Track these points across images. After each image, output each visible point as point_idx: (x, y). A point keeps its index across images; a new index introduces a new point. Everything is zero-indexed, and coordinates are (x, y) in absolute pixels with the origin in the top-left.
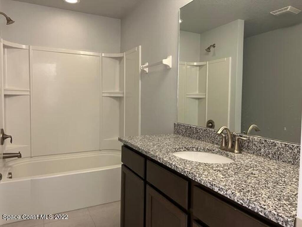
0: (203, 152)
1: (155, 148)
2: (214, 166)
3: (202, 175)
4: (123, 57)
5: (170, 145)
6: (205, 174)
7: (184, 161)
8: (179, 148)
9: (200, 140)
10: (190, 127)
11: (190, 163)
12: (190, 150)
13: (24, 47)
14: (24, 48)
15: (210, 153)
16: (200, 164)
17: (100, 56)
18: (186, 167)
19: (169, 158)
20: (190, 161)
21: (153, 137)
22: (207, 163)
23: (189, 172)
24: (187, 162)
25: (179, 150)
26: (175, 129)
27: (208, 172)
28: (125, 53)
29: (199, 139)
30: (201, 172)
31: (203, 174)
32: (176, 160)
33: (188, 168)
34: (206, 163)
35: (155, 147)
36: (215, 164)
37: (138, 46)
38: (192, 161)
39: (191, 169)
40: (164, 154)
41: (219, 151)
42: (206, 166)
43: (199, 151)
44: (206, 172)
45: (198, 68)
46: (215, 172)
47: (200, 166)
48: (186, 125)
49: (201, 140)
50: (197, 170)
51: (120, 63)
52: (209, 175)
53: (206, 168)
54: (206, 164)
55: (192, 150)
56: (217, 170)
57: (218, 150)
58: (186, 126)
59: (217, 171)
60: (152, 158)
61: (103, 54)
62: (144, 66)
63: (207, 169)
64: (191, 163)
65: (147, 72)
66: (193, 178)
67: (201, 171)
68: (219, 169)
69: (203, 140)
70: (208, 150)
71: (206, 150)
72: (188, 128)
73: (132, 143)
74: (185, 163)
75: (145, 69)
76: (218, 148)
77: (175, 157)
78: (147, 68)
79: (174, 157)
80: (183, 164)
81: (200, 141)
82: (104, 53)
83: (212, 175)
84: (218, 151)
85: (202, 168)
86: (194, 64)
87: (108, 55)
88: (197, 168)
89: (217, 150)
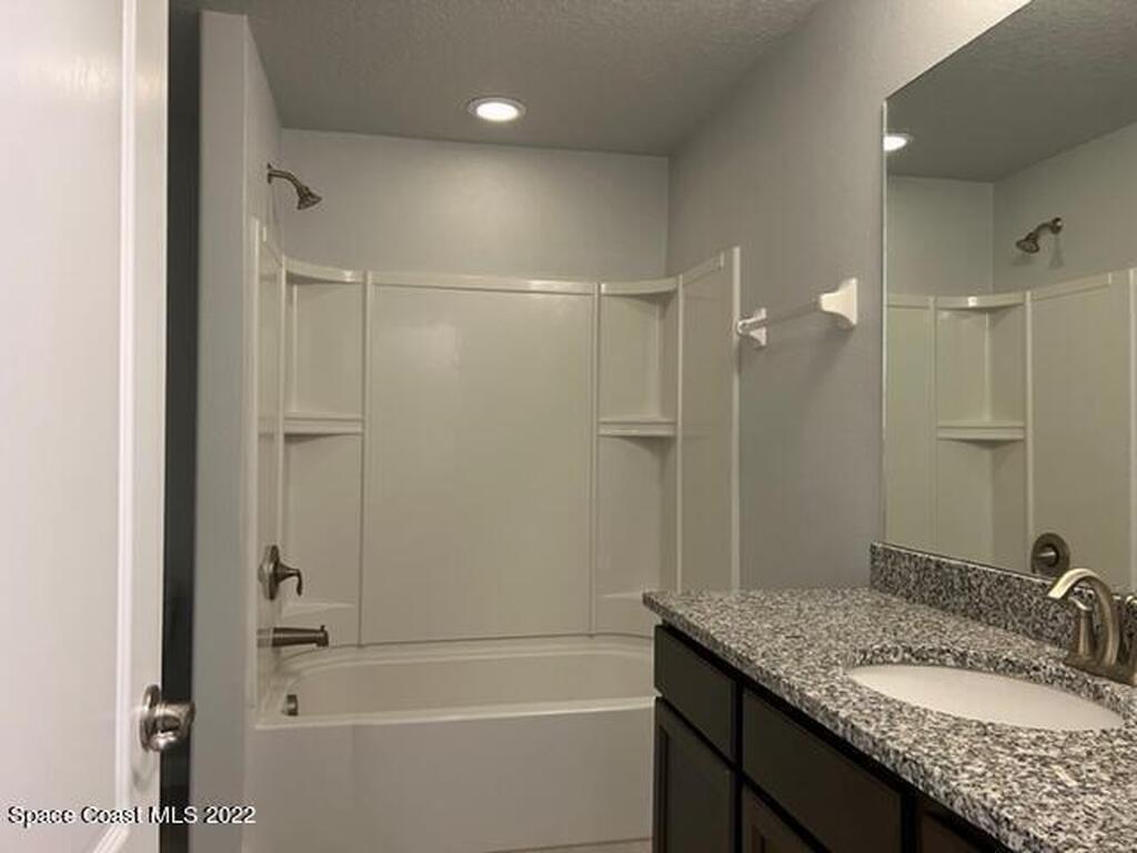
0: (990, 672)
1: (776, 646)
2: (1020, 738)
3: (956, 772)
4: (675, 292)
5: (842, 636)
6: (972, 771)
7: (888, 706)
8: (882, 651)
9: (979, 620)
10: (939, 566)
11: (913, 716)
12: (931, 661)
13: (348, 276)
14: (348, 280)
15: (1021, 679)
16: (958, 725)
17: (593, 294)
18: (891, 734)
19: (827, 689)
20: (918, 708)
21: (779, 598)
22: (990, 724)
23: (904, 753)
24: (900, 710)
25: (880, 660)
26: (873, 568)
27: (987, 760)
28: (681, 277)
29: (976, 618)
30: (956, 760)
31: (963, 770)
32: (855, 700)
33: (901, 736)
34: (986, 722)
35: (780, 641)
36: (1031, 730)
37: (728, 249)
38: (925, 710)
39: (915, 741)
40: (812, 673)
41: (1060, 673)
42: (985, 735)
43: (970, 669)
44: (980, 763)
45: (987, 318)
46: (1021, 764)
47: (956, 734)
48: (920, 555)
49: (983, 619)
50: (941, 751)
51: (663, 316)
52: (989, 774)
53: (985, 742)
54: (985, 727)
55: (937, 662)
56: (1031, 756)
57: (1057, 670)
58: (921, 558)
59: (1030, 760)
60: (760, 682)
61: (603, 286)
62: (748, 321)
63: (988, 748)
64: (919, 715)
65: (763, 342)
66: (921, 781)
67: (957, 755)
68: (1042, 752)
69: (991, 621)
70: (1010, 666)
71: (1002, 665)
72: (926, 569)
73: (691, 620)
74: (891, 716)
75: (753, 333)
76: (1057, 660)
77: (855, 687)
78: (763, 331)
79: (850, 685)
80: (884, 718)
81: (982, 625)
82: (604, 281)
83: (1005, 777)
84: (1054, 672)
85: (962, 740)
86: (967, 302)
87: (622, 288)
88: (941, 742)
89: (1052, 667)
